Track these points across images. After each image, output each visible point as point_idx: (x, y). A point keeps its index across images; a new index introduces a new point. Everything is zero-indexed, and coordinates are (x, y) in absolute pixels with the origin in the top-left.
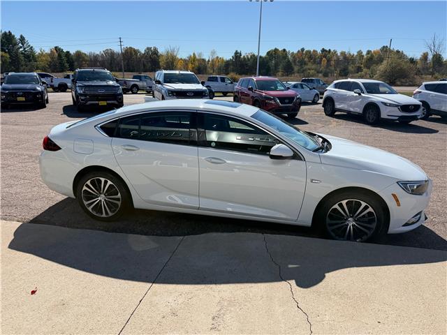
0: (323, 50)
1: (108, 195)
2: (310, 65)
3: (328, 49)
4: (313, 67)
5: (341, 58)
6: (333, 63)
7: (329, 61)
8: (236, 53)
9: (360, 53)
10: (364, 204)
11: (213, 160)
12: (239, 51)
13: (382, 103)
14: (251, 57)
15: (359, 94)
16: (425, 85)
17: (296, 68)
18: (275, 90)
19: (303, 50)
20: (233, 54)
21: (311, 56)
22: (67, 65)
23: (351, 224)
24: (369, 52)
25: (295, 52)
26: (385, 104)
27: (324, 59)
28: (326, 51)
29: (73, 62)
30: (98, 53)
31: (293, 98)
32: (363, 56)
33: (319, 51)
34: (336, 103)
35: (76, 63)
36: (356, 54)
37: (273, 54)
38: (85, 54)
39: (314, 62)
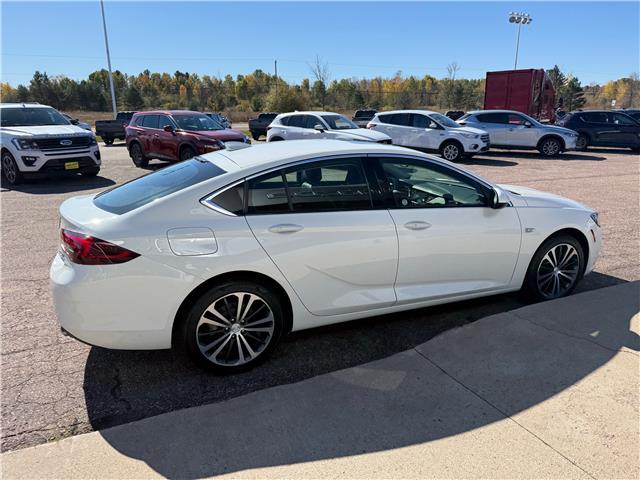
0: (178, 74)
2: (163, 96)
3: (184, 73)
4: (169, 97)
5: (206, 85)
6: (195, 91)
7: (189, 89)
8: (37, 75)
9: (229, 78)
12: (42, 72)
14: (62, 83)
15: (322, 131)
16: (380, 117)
17: (147, 99)
19: (147, 72)
20: (32, 78)
21: (162, 82)
24: (240, 78)
25: (137, 75)
27: (182, 86)
28: (182, 75)
32: (233, 83)
33: (172, 75)
36: (224, 80)
37: (100, 78)
39: (169, 91)
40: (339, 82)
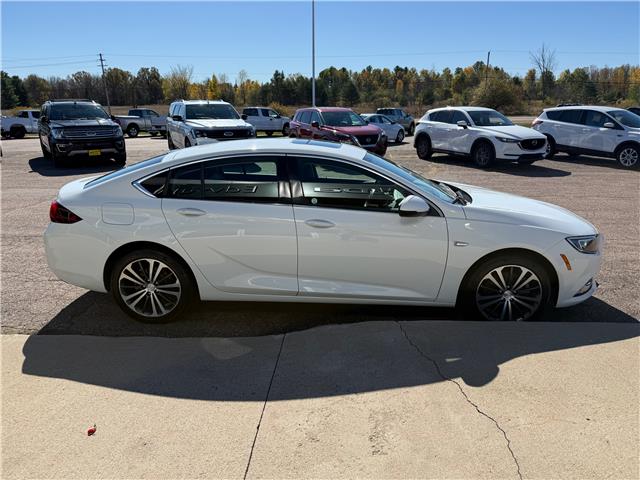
0: (398, 69)
1: (160, 284)
2: (380, 91)
3: (403, 68)
4: (386, 92)
5: (423, 79)
6: (411, 85)
7: (406, 83)
8: (277, 74)
9: (447, 71)
10: (525, 271)
11: (316, 223)
12: (280, 72)
13: (497, 138)
14: (298, 79)
15: (465, 127)
16: (548, 113)
17: (362, 95)
18: (350, 125)
19: (369, 68)
20: (272, 76)
21: (381, 77)
22: (16, 97)
23: (508, 299)
24: (459, 70)
25: (360, 71)
26: (501, 139)
27: (399, 81)
28: (402, 70)
29: (25, 93)
30: (65, 78)
31: (377, 136)
32: (451, 76)
33: (392, 70)
34: (433, 142)
35: (30, 95)
36: (441, 73)
37: (329, 75)
38: (44, 80)
39: (386, 86)
40: (572, 72)
